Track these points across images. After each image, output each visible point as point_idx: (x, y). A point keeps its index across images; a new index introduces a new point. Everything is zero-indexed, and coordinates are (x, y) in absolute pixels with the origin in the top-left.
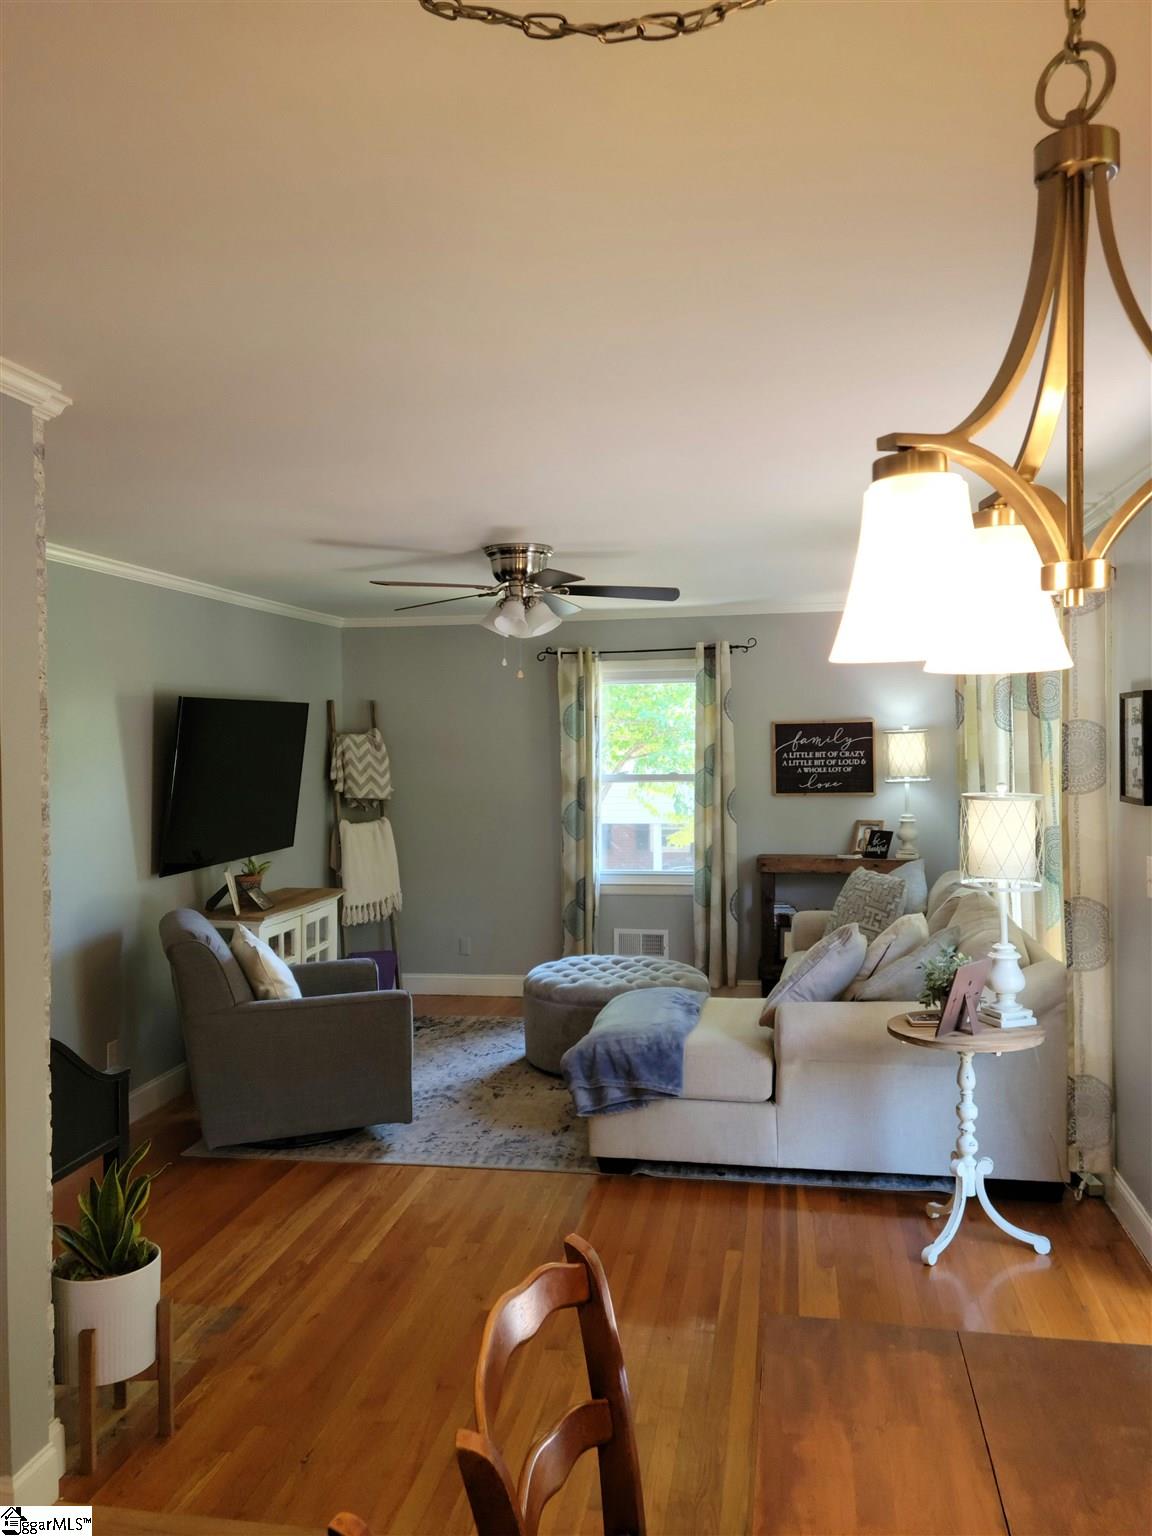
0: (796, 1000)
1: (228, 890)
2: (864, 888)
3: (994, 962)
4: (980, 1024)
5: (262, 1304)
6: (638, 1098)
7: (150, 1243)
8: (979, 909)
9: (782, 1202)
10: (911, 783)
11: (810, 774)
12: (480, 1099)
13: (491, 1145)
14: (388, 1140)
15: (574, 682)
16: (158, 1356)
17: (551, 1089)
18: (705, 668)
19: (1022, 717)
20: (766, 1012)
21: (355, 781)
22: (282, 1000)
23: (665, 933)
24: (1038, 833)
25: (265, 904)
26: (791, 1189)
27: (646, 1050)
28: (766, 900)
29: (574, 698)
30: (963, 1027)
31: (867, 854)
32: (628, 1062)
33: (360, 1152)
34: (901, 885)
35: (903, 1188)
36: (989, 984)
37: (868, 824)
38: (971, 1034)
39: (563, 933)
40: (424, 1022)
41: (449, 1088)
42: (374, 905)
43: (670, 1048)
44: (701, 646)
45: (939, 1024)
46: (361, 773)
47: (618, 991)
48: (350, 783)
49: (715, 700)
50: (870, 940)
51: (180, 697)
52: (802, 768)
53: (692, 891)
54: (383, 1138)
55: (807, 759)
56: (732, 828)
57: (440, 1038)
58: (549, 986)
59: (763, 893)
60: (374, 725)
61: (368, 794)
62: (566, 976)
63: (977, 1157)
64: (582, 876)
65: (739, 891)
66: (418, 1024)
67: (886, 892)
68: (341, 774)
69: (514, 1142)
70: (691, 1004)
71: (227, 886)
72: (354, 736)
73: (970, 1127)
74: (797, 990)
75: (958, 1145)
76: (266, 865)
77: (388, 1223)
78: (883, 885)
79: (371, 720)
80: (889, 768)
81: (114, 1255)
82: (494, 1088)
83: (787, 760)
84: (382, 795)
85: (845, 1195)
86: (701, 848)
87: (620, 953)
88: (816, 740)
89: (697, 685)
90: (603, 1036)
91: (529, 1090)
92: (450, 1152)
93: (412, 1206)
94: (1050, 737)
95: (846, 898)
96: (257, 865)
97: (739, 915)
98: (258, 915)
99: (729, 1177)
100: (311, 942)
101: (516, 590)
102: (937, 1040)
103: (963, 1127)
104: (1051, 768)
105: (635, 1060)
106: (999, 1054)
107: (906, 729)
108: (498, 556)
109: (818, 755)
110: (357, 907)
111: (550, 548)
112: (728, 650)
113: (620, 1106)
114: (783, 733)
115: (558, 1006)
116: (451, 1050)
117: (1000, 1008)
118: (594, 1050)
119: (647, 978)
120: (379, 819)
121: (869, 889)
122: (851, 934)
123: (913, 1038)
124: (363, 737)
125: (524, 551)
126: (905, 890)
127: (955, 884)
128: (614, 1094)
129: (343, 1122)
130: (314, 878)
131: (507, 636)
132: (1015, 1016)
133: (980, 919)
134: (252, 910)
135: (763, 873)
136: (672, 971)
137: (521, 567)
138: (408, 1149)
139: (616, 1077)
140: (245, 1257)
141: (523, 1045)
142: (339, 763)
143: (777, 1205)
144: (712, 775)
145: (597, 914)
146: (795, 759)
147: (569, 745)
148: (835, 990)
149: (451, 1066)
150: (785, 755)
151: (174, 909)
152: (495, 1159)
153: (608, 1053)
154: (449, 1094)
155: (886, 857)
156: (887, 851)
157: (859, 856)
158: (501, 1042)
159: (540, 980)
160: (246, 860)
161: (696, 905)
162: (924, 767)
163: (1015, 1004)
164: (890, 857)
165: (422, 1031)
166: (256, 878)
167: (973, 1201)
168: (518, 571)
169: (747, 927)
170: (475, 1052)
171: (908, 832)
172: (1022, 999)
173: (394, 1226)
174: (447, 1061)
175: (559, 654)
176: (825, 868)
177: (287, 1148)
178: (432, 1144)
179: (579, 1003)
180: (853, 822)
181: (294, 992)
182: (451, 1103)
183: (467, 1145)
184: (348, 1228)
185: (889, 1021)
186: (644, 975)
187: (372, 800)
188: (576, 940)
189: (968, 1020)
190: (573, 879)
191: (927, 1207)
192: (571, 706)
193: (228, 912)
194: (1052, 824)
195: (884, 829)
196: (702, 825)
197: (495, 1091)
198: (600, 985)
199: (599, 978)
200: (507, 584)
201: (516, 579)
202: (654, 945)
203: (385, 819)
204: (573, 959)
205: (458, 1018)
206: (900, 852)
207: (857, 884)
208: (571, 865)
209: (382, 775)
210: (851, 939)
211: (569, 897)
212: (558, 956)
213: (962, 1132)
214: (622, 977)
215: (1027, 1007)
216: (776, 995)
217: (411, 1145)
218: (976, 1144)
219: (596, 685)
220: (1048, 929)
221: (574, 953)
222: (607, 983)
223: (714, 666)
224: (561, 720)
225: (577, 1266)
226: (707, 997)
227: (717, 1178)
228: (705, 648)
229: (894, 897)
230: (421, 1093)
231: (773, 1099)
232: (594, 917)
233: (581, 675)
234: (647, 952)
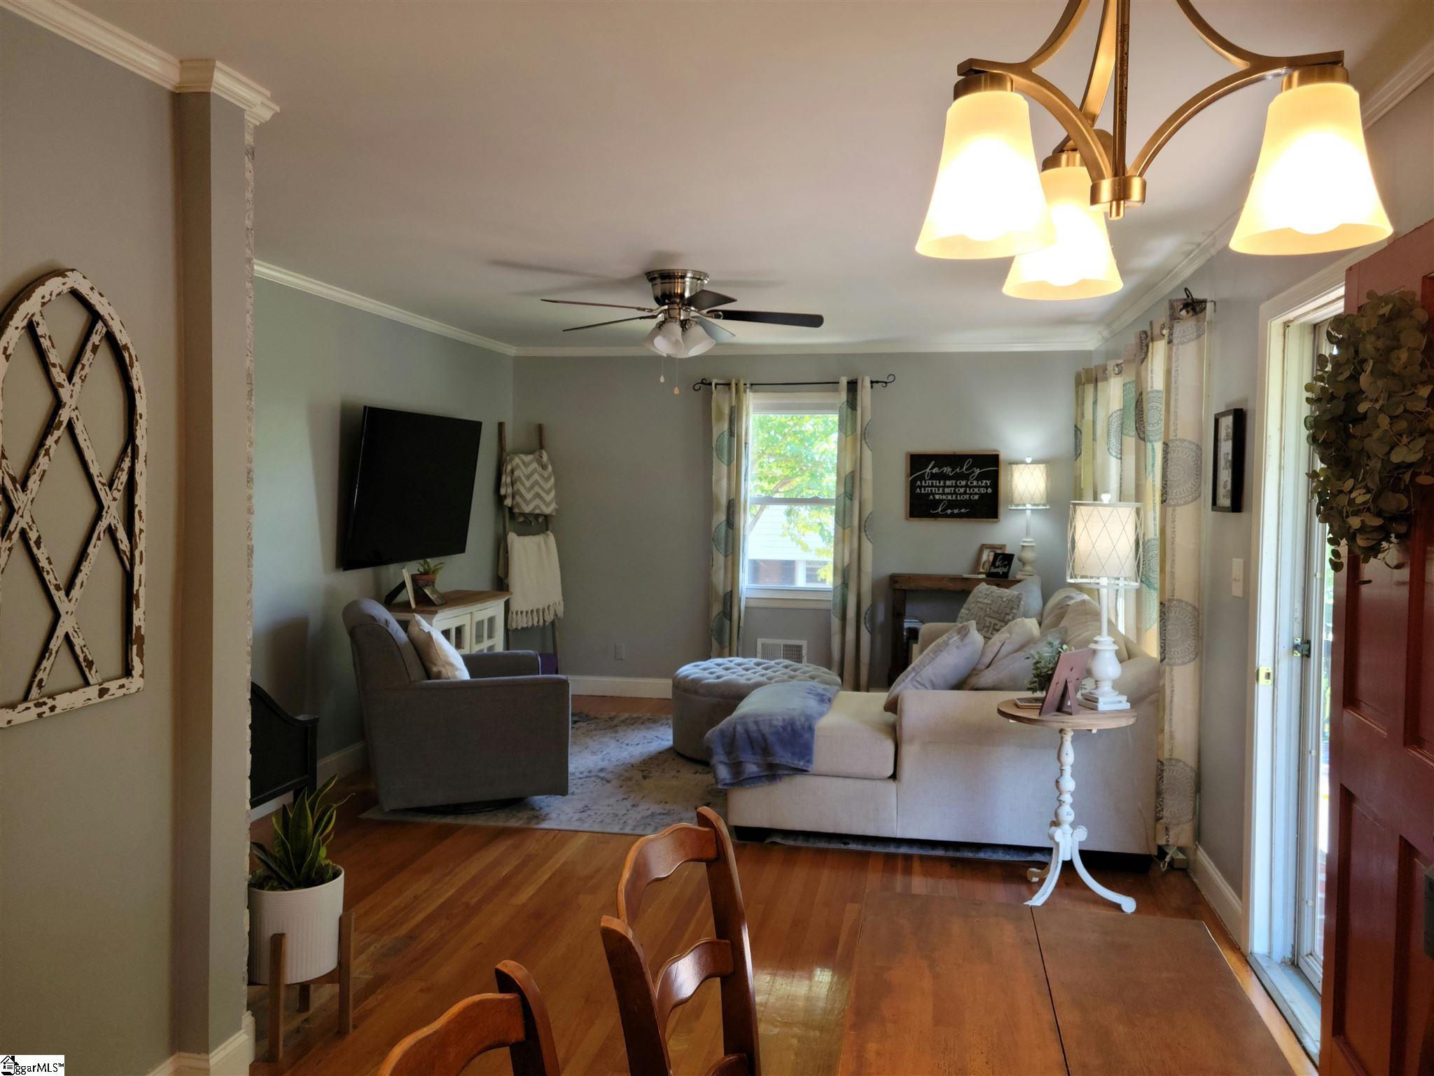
0: (918, 689)
1: (405, 586)
2: (986, 601)
3: (1094, 652)
4: (1080, 707)
5: (433, 934)
6: (773, 773)
7: (334, 865)
8: (1086, 614)
9: (900, 866)
10: (1031, 510)
11: (940, 501)
12: (630, 779)
13: (639, 817)
14: (547, 810)
15: (726, 411)
16: (339, 963)
17: (696, 773)
18: (847, 401)
19: (1130, 441)
20: (889, 699)
21: (521, 496)
22: (452, 680)
23: (804, 643)
24: (1138, 535)
25: (440, 601)
26: (908, 858)
27: (781, 730)
28: (897, 615)
29: (726, 426)
30: (1065, 709)
31: (989, 575)
32: (765, 740)
33: (521, 819)
34: (1019, 598)
35: (1008, 858)
36: (1089, 673)
37: (992, 547)
38: (1071, 714)
39: (711, 641)
40: (581, 717)
41: (602, 770)
42: (538, 611)
43: (803, 728)
44: (844, 381)
45: (1042, 706)
46: (529, 490)
47: (758, 685)
48: (518, 498)
49: (856, 430)
50: (987, 638)
51: (365, 407)
52: (934, 494)
53: (830, 606)
54: (541, 808)
55: (938, 487)
56: (868, 548)
57: (595, 730)
58: (696, 682)
59: (894, 608)
60: (541, 447)
61: (535, 508)
62: (711, 673)
63: (1074, 825)
64: (729, 590)
65: (873, 607)
66: (576, 718)
67: (1005, 604)
68: (510, 490)
69: (660, 814)
70: (823, 695)
71: (404, 582)
72: (523, 456)
73: (1067, 798)
74: (919, 680)
75: (1056, 815)
76: (440, 566)
77: (545, 874)
78: (1002, 598)
79: (538, 440)
80: (1012, 496)
81: (302, 872)
82: (643, 771)
83: (920, 487)
84: (547, 511)
85: (954, 862)
86: (840, 566)
87: (763, 657)
88: (947, 470)
89: (840, 417)
90: (743, 717)
91: (674, 773)
92: (602, 821)
93: (566, 863)
94: (1153, 458)
95: (969, 610)
96: (432, 566)
97: (872, 630)
98: (433, 608)
99: (853, 846)
100: (479, 638)
101: (674, 313)
102: (1041, 718)
103: (1061, 798)
104: (1154, 486)
105: (771, 739)
106: (1094, 731)
107: (1029, 460)
108: (659, 281)
109: (948, 483)
110: (522, 612)
111: (706, 275)
112: (869, 385)
113: (754, 780)
114: (917, 462)
115: (703, 698)
116: (605, 740)
117: (1098, 693)
118: (735, 728)
119: (786, 676)
120: (544, 533)
121: (989, 602)
122: (969, 630)
123: (1019, 717)
124: (530, 457)
125: (683, 277)
126: (1022, 603)
127: (1067, 597)
128: (751, 768)
129: (505, 792)
130: (483, 582)
131: (665, 356)
132: (1111, 701)
133: (1086, 622)
134: (427, 605)
135: (895, 590)
136: (809, 672)
137: (679, 292)
138: (563, 817)
139: (754, 754)
140: (416, 897)
141: (671, 737)
142: (509, 480)
143: (893, 870)
144: (851, 500)
145: (741, 624)
146: (927, 487)
147: (721, 469)
148: (953, 681)
149: (604, 752)
150: (919, 483)
151: (353, 598)
152: (642, 828)
153: (747, 731)
154: (602, 775)
155: (1007, 577)
156: (1008, 572)
157: (983, 576)
158: (650, 734)
159: (687, 676)
160: (422, 561)
161: (833, 616)
162: (1044, 497)
163: (1112, 690)
164: (1010, 578)
165: (577, 725)
166: (431, 576)
167: (1068, 866)
168: (676, 295)
169: (879, 639)
170: (626, 742)
171: (1028, 555)
172: (1118, 686)
173: (550, 878)
174: (601, 748)
175: (713, 384)
176: (951, 586)
177: (455, 814)
178: (585, 815)
179: (723, 696)
180: (979, 546)
181: (464, 674)
182: (605, 782)
183: (617, 815)
184: (508, 878)
185: (998, 705)
186: (784, 674)
187: (538, 515)
188: (722, 648)
189: (1069, 704)
190: (721, 591)
191: (1028, 872)
192: (723, 433)
193: (406, 606)
194: (1153, 536)
195: (1006, 552)
196: (840, 545)
197: (644, 774)
198: (742, 681)
199: (742, 676)
200: (666, 307)
201: (675, 303)
202: (794, 653)
203: (549, 532)
204: (719, 660)
205: (613, 714)
206: (1019, 573)
207: (979, 597)
208: (719, 579)
209: (548, 492)
210: (968, 635)
211: (716, 609)
212: (707, 657)
213: (1061, 803)
214: (763, 675)
215: (1121, 693)
216: (900, 684)
217: (567, 814)
218: (1073, 815)
219: (747, 415)
220: (1146, 631)
221: (721, 655)
222: (749, 680)
223: (856, 399)
224: (714, 446)
225: (707, 829)
226: (838, 691)
227: (843, 846)
228: (848, 383)
229: (1012, 608)
230: (577, 774)
231: (894, 777)
232: (739, 627)
233: (734, 404)
234: (786, 657)
